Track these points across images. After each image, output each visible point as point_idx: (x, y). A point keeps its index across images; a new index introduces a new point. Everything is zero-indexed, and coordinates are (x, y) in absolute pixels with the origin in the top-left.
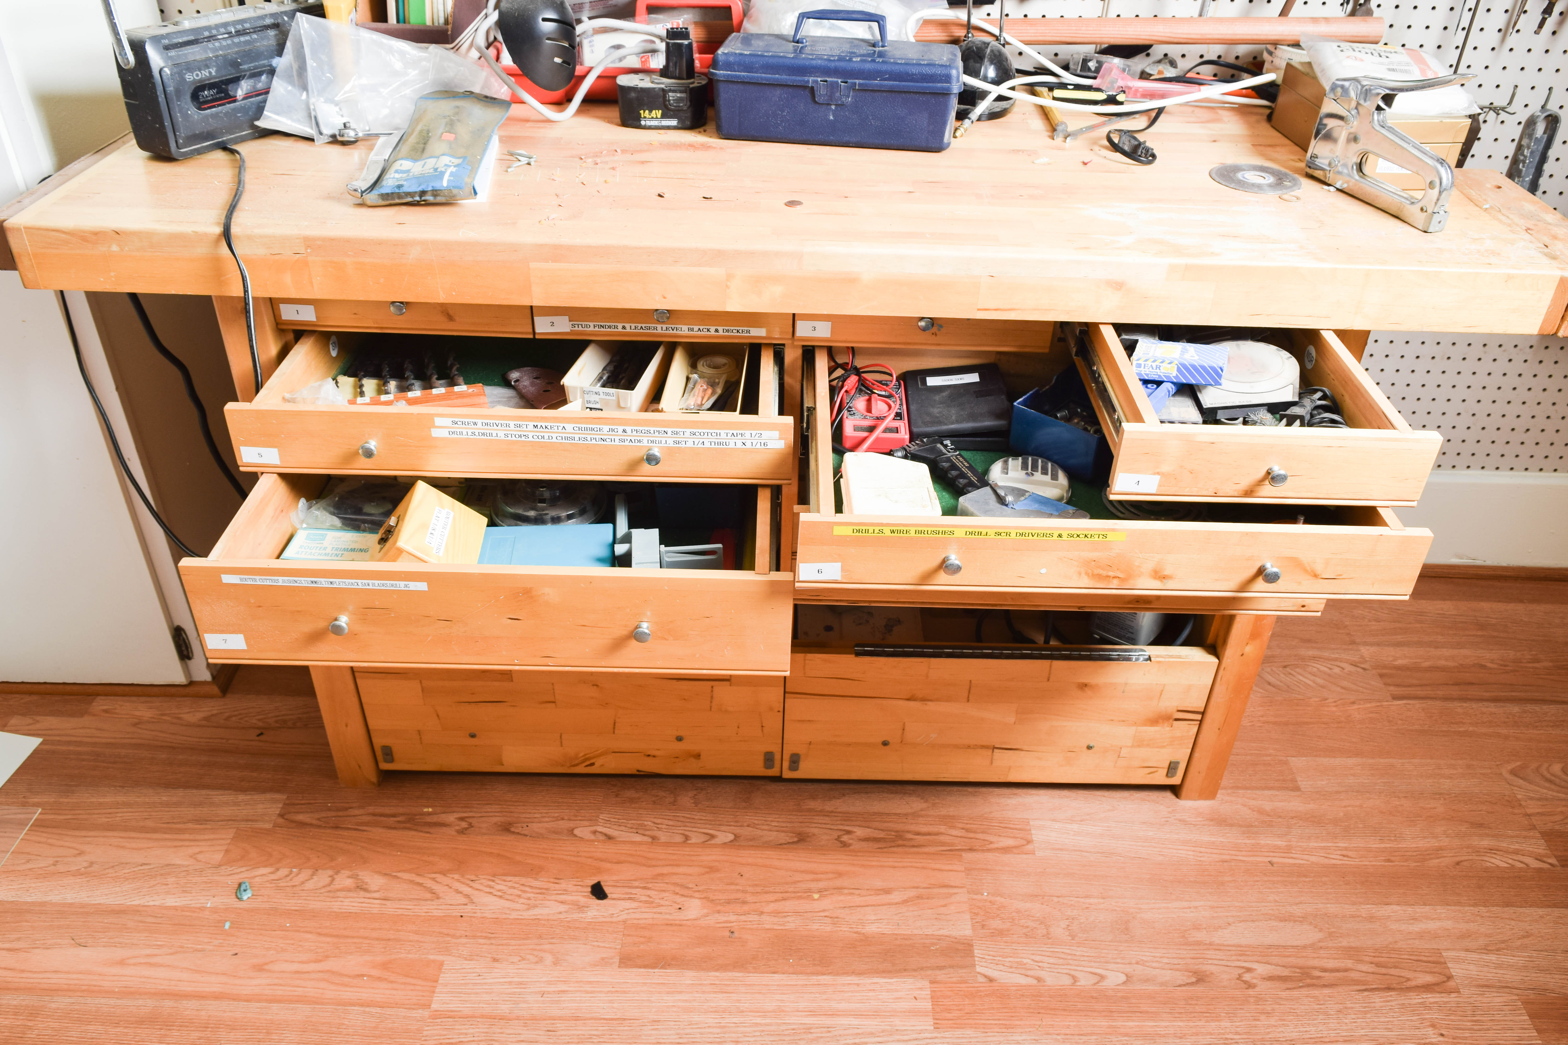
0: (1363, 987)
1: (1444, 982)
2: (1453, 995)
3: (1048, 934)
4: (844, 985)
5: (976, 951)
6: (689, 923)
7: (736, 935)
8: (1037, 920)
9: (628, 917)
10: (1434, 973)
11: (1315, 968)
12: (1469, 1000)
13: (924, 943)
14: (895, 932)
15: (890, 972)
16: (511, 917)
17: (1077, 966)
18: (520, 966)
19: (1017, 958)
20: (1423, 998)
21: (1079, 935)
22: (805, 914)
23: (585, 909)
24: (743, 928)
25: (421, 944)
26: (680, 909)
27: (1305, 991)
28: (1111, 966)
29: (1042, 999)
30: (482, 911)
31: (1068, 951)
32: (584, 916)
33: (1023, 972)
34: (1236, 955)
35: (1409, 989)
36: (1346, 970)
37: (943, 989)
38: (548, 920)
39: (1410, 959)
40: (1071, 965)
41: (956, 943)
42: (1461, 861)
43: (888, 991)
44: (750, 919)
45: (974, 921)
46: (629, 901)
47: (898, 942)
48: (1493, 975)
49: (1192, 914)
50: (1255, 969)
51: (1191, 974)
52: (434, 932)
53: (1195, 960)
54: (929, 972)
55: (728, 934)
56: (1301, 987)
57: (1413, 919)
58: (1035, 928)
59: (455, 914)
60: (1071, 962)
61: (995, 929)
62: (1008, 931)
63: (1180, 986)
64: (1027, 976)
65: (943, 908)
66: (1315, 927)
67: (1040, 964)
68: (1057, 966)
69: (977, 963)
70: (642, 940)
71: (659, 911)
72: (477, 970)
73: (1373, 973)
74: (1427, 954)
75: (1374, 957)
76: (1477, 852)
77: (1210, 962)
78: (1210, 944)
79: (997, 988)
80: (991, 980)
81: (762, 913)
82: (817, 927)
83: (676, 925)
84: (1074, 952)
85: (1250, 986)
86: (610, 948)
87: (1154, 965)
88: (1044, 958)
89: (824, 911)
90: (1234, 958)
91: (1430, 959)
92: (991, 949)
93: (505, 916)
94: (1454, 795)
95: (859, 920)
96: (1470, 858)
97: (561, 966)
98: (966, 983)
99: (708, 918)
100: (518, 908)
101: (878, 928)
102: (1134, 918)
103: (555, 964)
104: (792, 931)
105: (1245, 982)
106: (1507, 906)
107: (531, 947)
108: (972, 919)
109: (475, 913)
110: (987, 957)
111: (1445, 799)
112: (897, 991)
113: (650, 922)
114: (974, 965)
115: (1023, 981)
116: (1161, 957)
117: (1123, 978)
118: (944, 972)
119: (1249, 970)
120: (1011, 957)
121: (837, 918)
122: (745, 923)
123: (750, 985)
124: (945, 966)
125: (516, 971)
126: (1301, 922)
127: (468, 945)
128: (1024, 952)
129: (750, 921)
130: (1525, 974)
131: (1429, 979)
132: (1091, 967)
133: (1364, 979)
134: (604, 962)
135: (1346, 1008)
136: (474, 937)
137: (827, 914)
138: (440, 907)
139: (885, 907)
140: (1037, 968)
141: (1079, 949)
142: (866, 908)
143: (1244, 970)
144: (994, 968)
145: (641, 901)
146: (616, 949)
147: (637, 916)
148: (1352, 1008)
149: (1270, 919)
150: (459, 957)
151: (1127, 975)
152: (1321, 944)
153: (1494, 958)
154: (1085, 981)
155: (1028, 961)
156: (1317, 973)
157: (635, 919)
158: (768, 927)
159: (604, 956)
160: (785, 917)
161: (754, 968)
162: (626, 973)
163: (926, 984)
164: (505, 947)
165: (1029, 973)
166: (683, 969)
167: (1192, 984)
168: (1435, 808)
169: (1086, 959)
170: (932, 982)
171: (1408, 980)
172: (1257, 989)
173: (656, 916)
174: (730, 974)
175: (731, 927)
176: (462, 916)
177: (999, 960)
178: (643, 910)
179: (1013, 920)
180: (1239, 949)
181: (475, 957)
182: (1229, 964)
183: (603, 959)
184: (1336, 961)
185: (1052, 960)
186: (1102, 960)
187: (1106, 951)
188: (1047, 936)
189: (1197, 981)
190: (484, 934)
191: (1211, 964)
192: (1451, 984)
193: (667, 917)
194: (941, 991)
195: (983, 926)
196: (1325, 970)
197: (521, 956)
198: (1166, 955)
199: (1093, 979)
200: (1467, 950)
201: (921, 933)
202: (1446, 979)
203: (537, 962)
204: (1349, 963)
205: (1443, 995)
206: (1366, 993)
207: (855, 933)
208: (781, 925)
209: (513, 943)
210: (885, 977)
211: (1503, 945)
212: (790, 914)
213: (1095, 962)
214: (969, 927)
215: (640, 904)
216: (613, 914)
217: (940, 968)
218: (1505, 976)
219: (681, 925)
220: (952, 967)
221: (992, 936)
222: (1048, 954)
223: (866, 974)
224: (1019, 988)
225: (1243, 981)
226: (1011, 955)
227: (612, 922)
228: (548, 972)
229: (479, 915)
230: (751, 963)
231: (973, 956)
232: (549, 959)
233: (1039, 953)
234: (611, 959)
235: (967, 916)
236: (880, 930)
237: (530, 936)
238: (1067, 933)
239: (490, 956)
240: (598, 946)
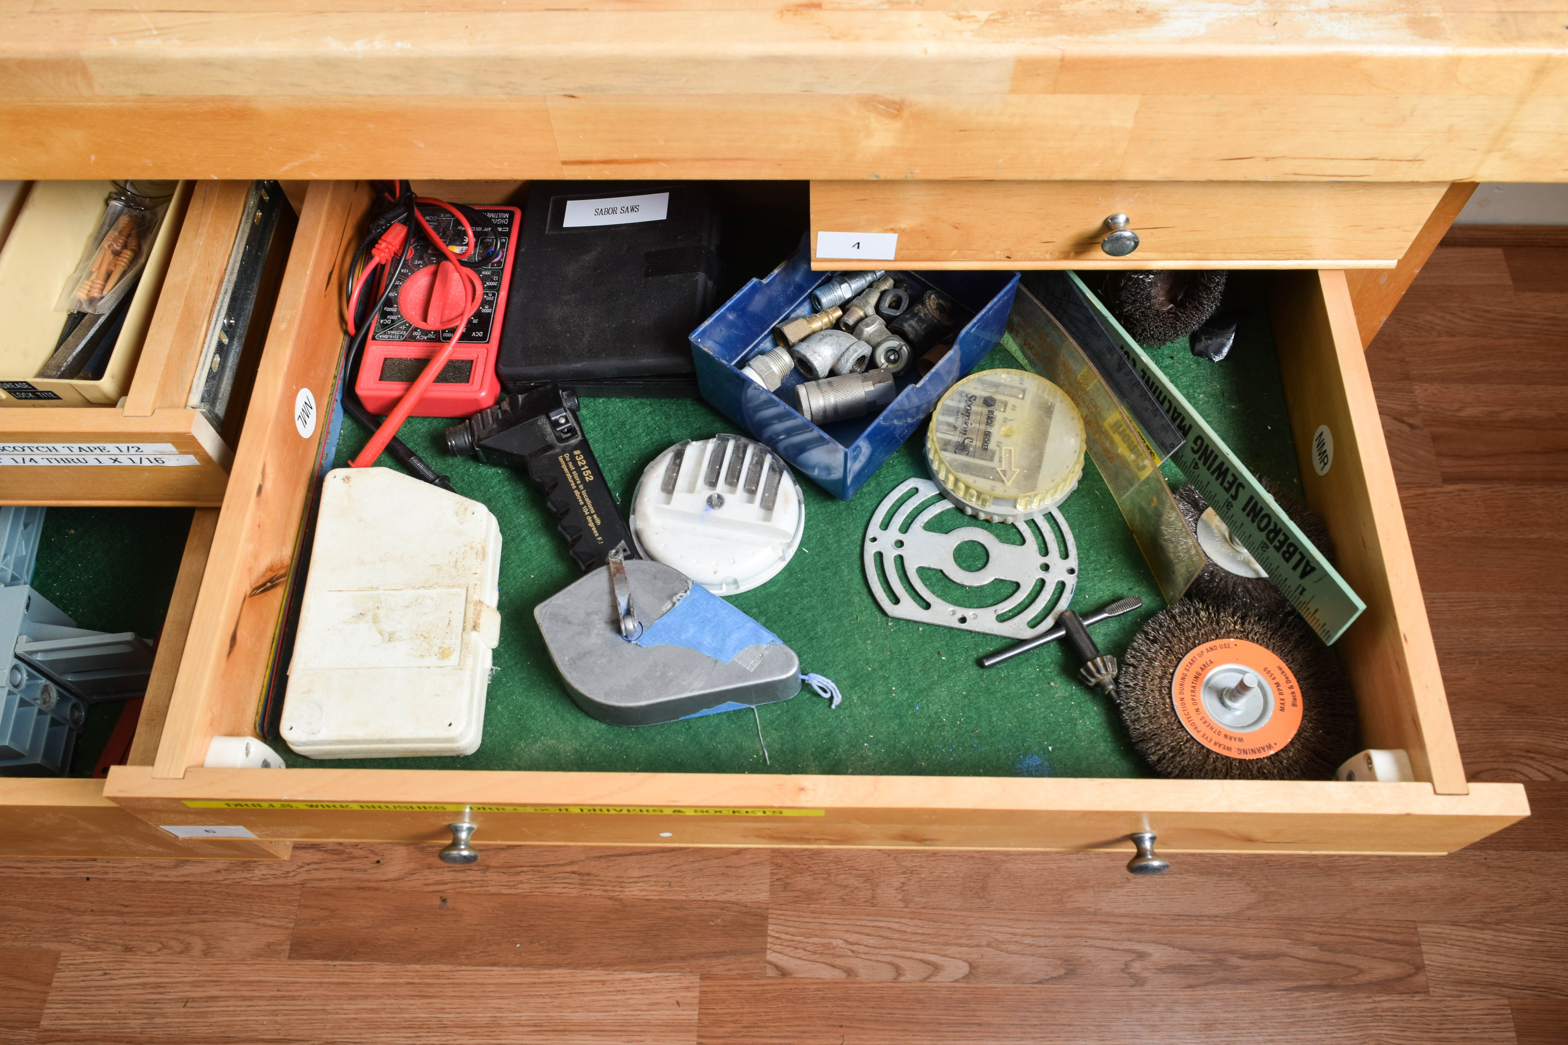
0: (1295, 984)
1: (1410, 976)
2: (1418, 997)
3: (874, 898)
4: (584, 983)
5: (770, 927)
6: (388, 885)
7: (450, 903)
8: (861, 876)
9: (309, 877)
10: (1400, 960)
11: (1232, 952)
12: (1438, 1005)
13: (702, 915)
14: (665, 897)
15: (649, 961)
16: (153, 879)
17: (905, 950)
18: (160, 959)
19: (826, 937)
20: (1375, 1002)
21: (917, 899)
22: (546, 870)
23: (252, 865)
24: (460, 893)
25: (33, 925)
26: (378, 862)
27: (1212, 991)
28: (952, 950)
29: (848, 1004)
30: (116, 870)
31: (896, 926)
32: (249, 875)
33: (830, 960)
34: (1127, 931)
35: (1358, 987)
36: (1276, 956)
37: (717, 989)
38: (202, 883)
39: (1370, 938)
40: (896, 948)
41: (746, 913)
42: (1481, 772)
43: (643, 992)
44: (470, 879)
45: (775, 877)
46: (311, 851)
47: (666, 914)
48: (1481, 964)
49: (1079, 864)
50: (1150, 955)
51: (1059, 962)
52: (50, 904)
53: (1069, 940)
54: (703, 962)
55: (438, 902)
56: (1207, 984)
57: (1389, 871)
58: (857, 888)
59: (79, 875)
60: (898, 944)
61: (801, 890)
62: (820, 893)
63: (1040, 982)
64: (834, 966)
65: (734, 857)
66: (1248, 884)
67: (855, 948)
68: (877, 951)
69: (769, 946)
70: (324, 913)
71: (351, 866)
72: (104, 966)
73: (1313, 961)
74: (1396, 930)
75: (1321, 934)
76: (1508, 755)
77: (1090, 942)
78: (1095, 914)
79: (790, 987)
80: (783, 973)
81: (488, 868)
82: (559, 890)
83: (371, 889)
84: (904, 928)
85: (1138, 981)
86: (280, 927)
87: (1012, 947)
88: (862, 937)
89: (572, 863)
90: (1124, 935)
91: (1398, 937)
92: (791, 924)
93: (144, 878)
94: (1495, 655)
95: (617, 877)
96: (1495, 765)
97: (212, 957)
98: (751, 978)
99: (414, 877)
100: (163, 865)
101: (642, 890)
102: (997, 870)
103: (206, 953)
104: (525, 897)
105: (1133, 976)
106: (1529, 848)
107: (176, 927)
108: (772, 874)
109: (106, 873)
110: (784, 936)
111: (1481, 663)
112: (654, 992)
113: (337, 884)
114: (764, 950)
115: (828, 974)
116: (1023, 935)
117: (964, 969)
118: (721, 961)
119: (1141, 956)
120: (816, 936)
121: (588, 874)
122: (463, 885)
123: (459, 984)
124: (725, 952)
125: (154, 966)
126: (1230, 875)
127: (94, 926)
128: (836, 927)
129: (470, 882)
130: (1526, 963)
131: (1389, 970)
132: (923, 952)
133: (1298, 970)
134: (269, 951)
135: (1264, 1018)
136: (103, 913)
137: (575, 868)
138: (60, 865)
139: (656, 856)
140: (850, 953)
141: (911, 922)
142: (630, 858)
143: (1134, 956)
144: (791, 954)
145: (326, 851)
146: (287, 928)
147: (319, 875)
148: (1272, 1017)
149: (1187, 871)
150: (80, 944)
151: (971, 965)
152: (1251, 913)
153: (1489, 937)
154: (912, 974)
155: (839, 942)
156: (1234, 960)
157: (316, 880)
158: (492, 890)
159: (271, 940)
160: (518, 873)
161: (468, 957)
162: (298, 968)
163: (695, 980)
164: (142, 928)
165: (838, 962)
166: (374, 960)
167: (1059, 978)
168: (1463, 679)
169: (919, 938)
170: (703, 978)
171: (1361, 971)
172: (1148, 987)
173: (345, 875)
174: (435, 967)
175: (442, 891)
176: (88, 879)
177: (800, 942)
178: (329, 865)
179: (829, 875)
180: (1134, 921)
181: (102, 945)
182: (1116, 946)
183: (269, 945)
184: (1266, 940)
185: (871, 941)
186: (942, 940)
187: (948, 926)
188: (872, 901)
189: (1066, 974)
190: (116, 908)
191: (1090, 946)
192: (1420, 979)
193: (360, 875)
194: (713, 992)
195: (786, 887)
196: (1246, 956)
197: (161, 943)
198: (1030, 932)
199: (923, 971)
200: (1455, 923)
201: (700, 898)
202: (1413, 971)
203: (181, 952)
204: (1283, 945)
205: (1404, 997)
206: (1297, 994)
207: (610, 898)
208: (511, 887)
209: (152, 920)
210: (641, 971)
211: (1507, 916)
212: (525, 869)
213: (930, 943)
214: (766, 887)
215: (326, 856)
216: (288, 872)
217: (719, 955)
218: (1499, 966)
219: (376, 889)
220: (733, 952)
221: (795, 902)
222: (868, 930)
223: (616, 965)
224: (821, 986)
225: (1129, 973)
226: (817, 933)
227: (285, 886)
228: (195, 967)
229: (110, 876)
230: (465, 950)
231: (766, 935)
232: (198, 945)
233: (857, 929)
234: (280, 945)
235: (767, 870)
236: (644, 893)
237: (175, 909)
238: (900, 897)
239: (121, 942)
240: (265, 925)
